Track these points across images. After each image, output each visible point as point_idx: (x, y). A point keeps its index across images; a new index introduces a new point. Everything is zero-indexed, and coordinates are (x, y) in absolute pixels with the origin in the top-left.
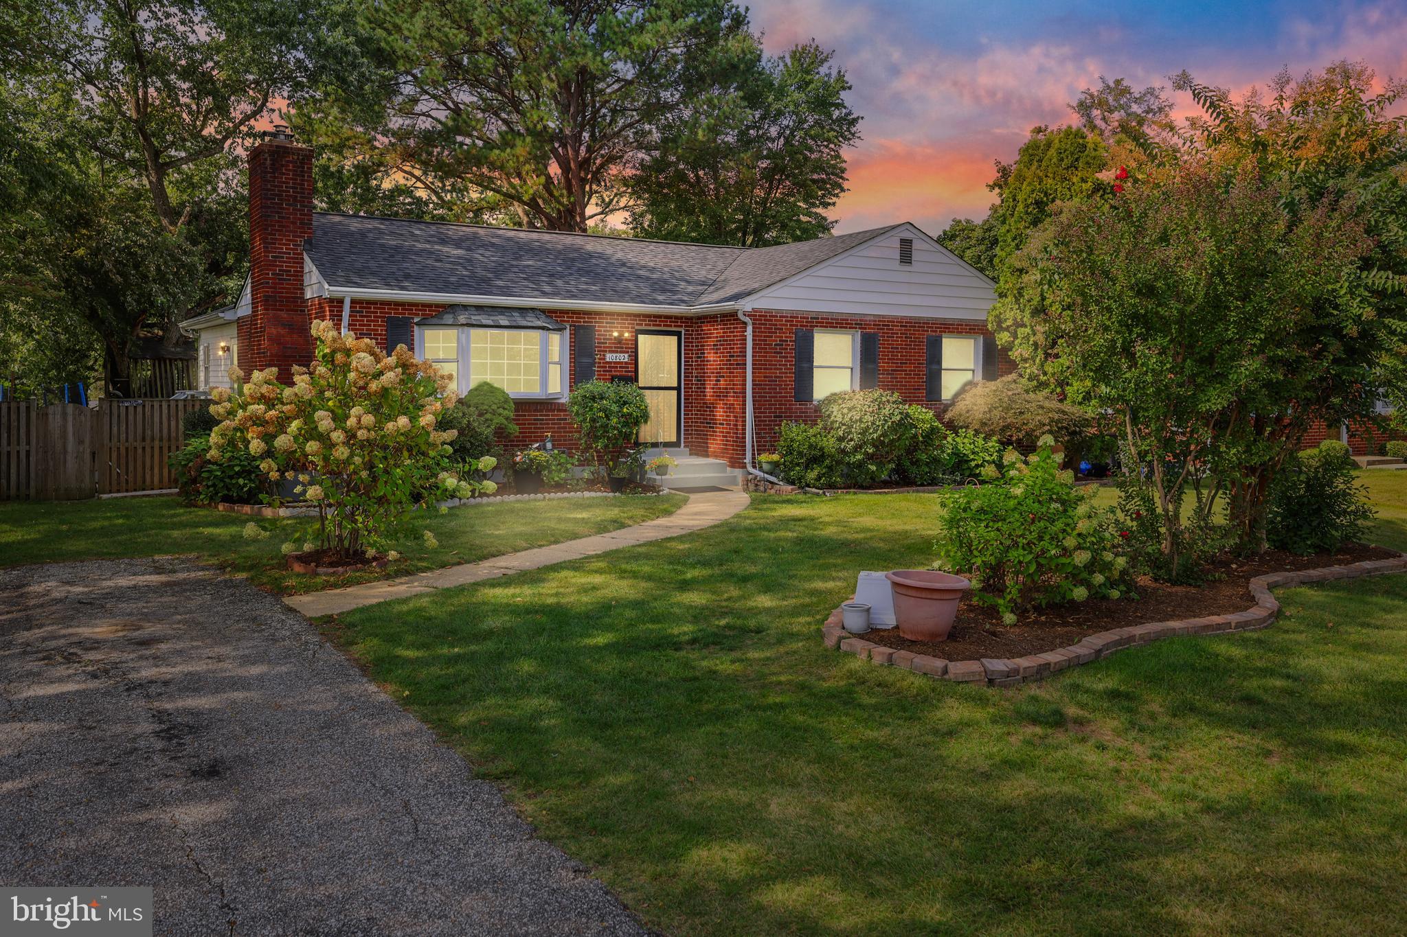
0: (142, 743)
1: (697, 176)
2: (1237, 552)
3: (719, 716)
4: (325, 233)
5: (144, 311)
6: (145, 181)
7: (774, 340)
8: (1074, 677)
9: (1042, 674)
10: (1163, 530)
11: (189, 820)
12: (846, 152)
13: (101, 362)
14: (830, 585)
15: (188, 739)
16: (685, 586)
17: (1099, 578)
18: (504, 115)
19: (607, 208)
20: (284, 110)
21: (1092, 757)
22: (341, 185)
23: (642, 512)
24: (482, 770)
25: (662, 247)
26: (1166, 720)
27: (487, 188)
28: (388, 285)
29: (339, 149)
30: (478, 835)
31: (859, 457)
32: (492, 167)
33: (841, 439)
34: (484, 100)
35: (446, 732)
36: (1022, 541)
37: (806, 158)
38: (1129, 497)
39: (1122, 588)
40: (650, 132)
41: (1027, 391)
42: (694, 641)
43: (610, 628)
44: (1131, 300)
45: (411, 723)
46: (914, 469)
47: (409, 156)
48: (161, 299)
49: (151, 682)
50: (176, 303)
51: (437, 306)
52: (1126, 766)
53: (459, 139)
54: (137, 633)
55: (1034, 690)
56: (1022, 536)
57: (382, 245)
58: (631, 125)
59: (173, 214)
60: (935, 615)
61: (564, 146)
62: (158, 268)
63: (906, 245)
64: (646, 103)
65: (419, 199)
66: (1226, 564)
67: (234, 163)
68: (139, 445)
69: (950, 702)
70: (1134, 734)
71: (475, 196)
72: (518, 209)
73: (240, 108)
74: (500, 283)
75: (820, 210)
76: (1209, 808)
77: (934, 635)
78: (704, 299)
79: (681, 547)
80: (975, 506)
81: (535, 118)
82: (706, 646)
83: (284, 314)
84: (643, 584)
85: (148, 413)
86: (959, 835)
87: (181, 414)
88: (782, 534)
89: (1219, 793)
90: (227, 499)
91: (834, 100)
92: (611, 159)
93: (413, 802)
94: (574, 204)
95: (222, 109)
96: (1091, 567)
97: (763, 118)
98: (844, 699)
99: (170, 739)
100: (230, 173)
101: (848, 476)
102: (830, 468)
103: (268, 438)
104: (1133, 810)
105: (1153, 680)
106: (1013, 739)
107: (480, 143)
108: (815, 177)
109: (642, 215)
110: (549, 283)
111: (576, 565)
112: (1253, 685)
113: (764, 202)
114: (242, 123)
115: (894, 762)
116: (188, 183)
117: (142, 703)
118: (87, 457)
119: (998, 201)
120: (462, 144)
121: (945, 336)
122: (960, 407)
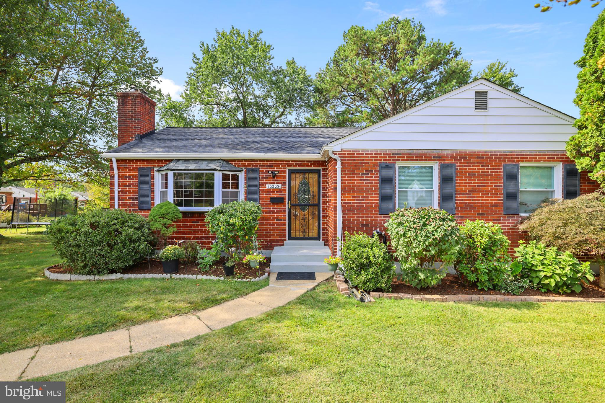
51: (166, 160)
63: (481, 96)
121: (521, 164)
122: (535, 220)
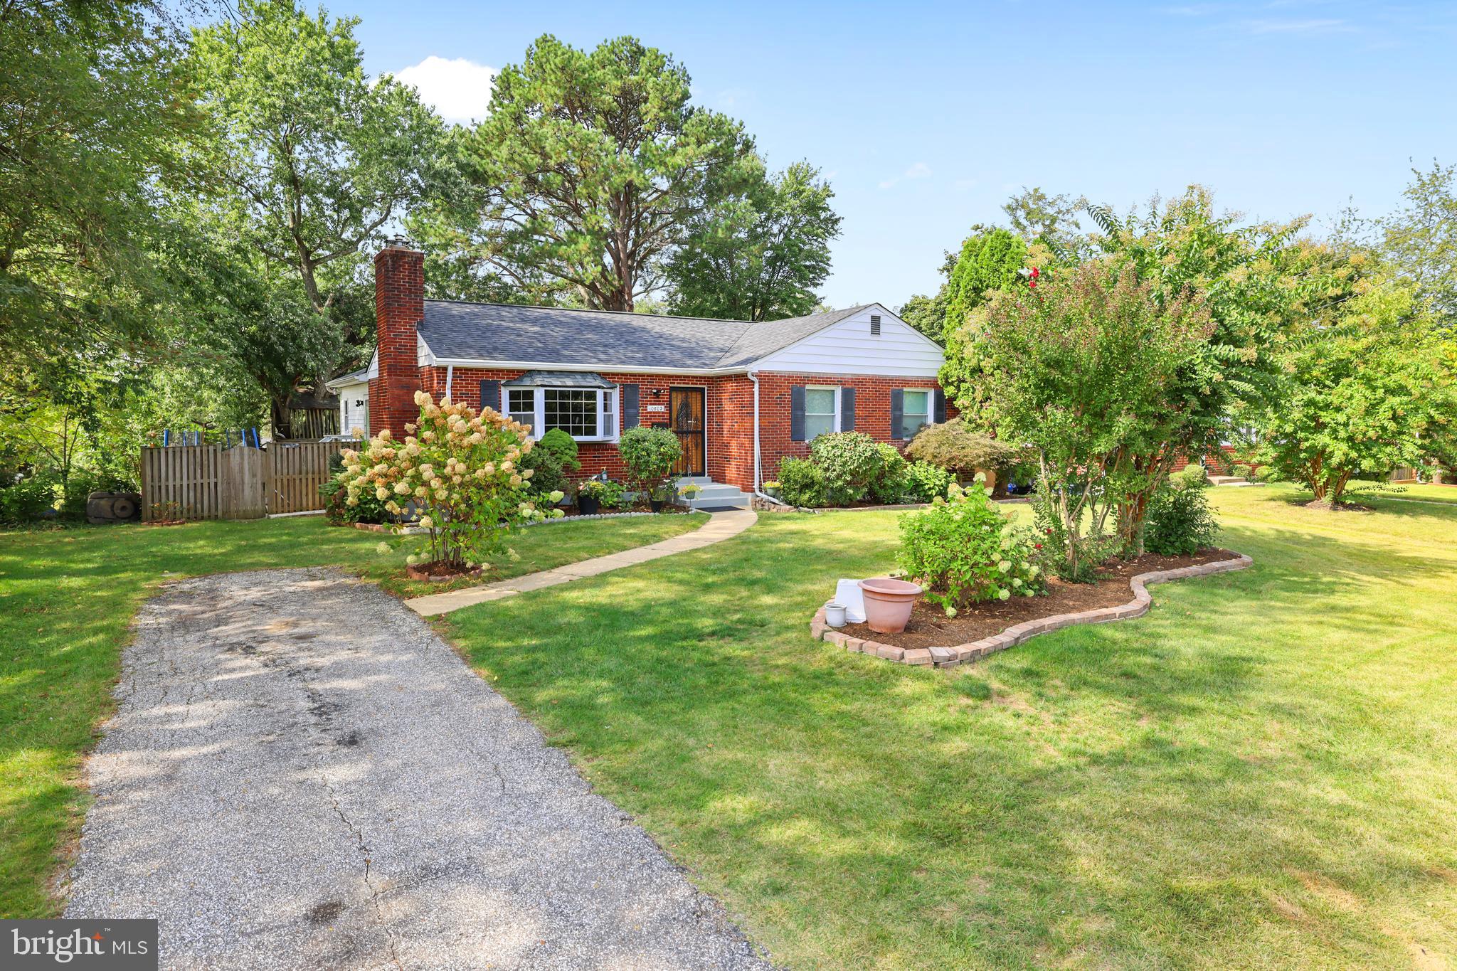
0: (300, 719)
1: (717, 264)
2: (1122, 557)
3: (732, 694)
4: (433, 316)
5: (299, 374)
6: (299, 274)
7: (776, 394)
8: (999, 660)
9: (973, 658)
10: (1067, 542)
11: (335, 780)
12: (830, 243)
13: (269, 411)
14: (817, 587)
15: (334, 715)
16: (707, 588)
17: (1017, 582)
18: (569, 219)
19: (648, 289)
20: (403, 217)
21: (1010, 723)
22: (447, 275)
23: (676, 528)
24: (553, 739)
25: (690, 322)
26: (1066, 692)
27: (557, 275)
28: (481, 356)
29: (445, 247)
30: (550, 792)
31: (840, 483)
32: (560, 258)
33: (826, 470)
34: (554, 207)
35: (527, 708)
36: (961, 556)
37: (801, 250)
38: (1043, 517)
39: (1036, 587)
40: (681, 230)
41: (967, 431)
42: (713, 634)
43: (651, 622)
44: (1041, 369)
45: (500, 701)
46: (882, 492)
47: (498, 251)
48: (312, 364)
49: (307, 669)
50: (325, 366)
51: (519, 371)
52: (1035, 729)
53: (536, 237)
54: (296, 630)
55: (968, 670)
56: (961, 552)
57: (476, 325)
58: (666, 225)
59: (321, 298)
60: (896, 614)
61: (616, 242)
62: (310, 339)
63: (876, 321)
64: (678, 208)
65: (506, 284)
66: (1114, 566)
67: (365, 259)
68: (297, 477)
69: (906, 681)
70: (1041, 704)
71: (548, 281)
72: (581, 289)
73: (370, 217)
74: (566, 353)
75: (811, 289)
76: (1096, 760)
77: (894, 629)
78: (723, 362)
79: (705, 556)
80: (925, 529)
81: (594, 221)
82: (723, 637)
83: (403, 379)
84: (676, 588)
85: (303, 453)
86: (910, 787)
87: (328, 453)
88: (782, 545)
89: (1102, 749)
90: (363, 520)
91: (821, 205)
92: (652, 251)
93: (502, 765)
94: (623, 287)
95: (356, 218)
96: (1012, 573)
97: (767, 219)
98: (824, 679)
99: (321, 715)
100: (362, 266)
101: (832, 498)
102: (818, 492)
103: (388, 486)
104: (1039, 764)
105: (1059, 659)
106: (951, 710)
107: (551, 240)
108: (808, 263)
109: (676, 293)
110: (604, 352)
111: (624, 573)
112: (1130, 661)
113: (768, 283)
114: (371, 228)
115: (863, 730)
116: (332, 275)
117: (301, 685)
118: (259, 486)
119: (946, 282)
120: (537, 241)
121: (905, 389)
122: (917, 443)
